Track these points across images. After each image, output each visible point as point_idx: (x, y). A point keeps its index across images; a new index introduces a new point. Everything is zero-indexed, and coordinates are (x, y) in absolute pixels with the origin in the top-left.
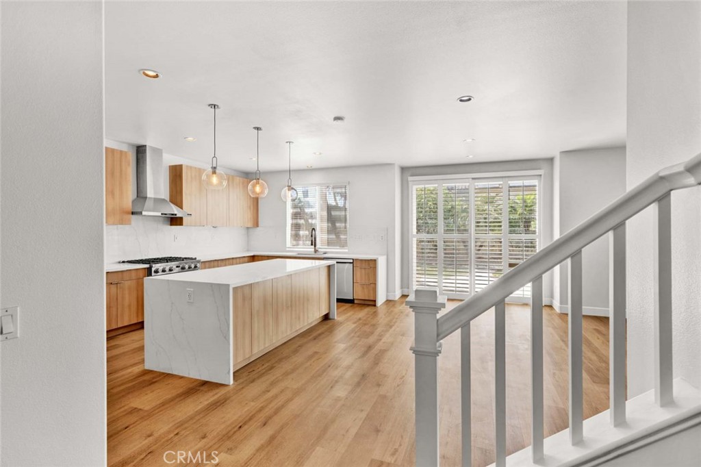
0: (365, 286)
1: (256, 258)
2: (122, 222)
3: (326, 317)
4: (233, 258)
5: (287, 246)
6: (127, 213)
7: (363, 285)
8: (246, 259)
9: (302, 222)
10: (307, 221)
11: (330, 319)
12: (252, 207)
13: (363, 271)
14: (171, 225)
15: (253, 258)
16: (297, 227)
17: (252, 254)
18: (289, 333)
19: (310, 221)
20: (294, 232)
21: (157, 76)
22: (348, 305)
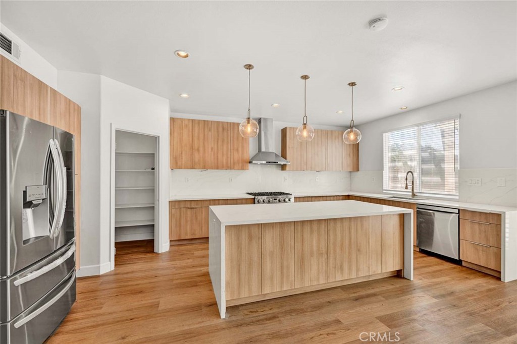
0: (480, 248)
1: (351, 197)
2: (243, 169)
3: (398, 275)
4: (326, 196)
5: (384, 189)
6: (247, 162)
7: (475, 246)
8: (341, 198)
9: (400, 164)
10: (405, 163)
11: (404, 278)
12: (351, 155)
13: (476, 227)
14: (282, 170)
15: (348, 197)
16: (395, 170)
17: (347, 194)
18: (322, 281)
19: (409, 163)
20: (391, 175)
21: (186, 56)
22: (448, 265)
